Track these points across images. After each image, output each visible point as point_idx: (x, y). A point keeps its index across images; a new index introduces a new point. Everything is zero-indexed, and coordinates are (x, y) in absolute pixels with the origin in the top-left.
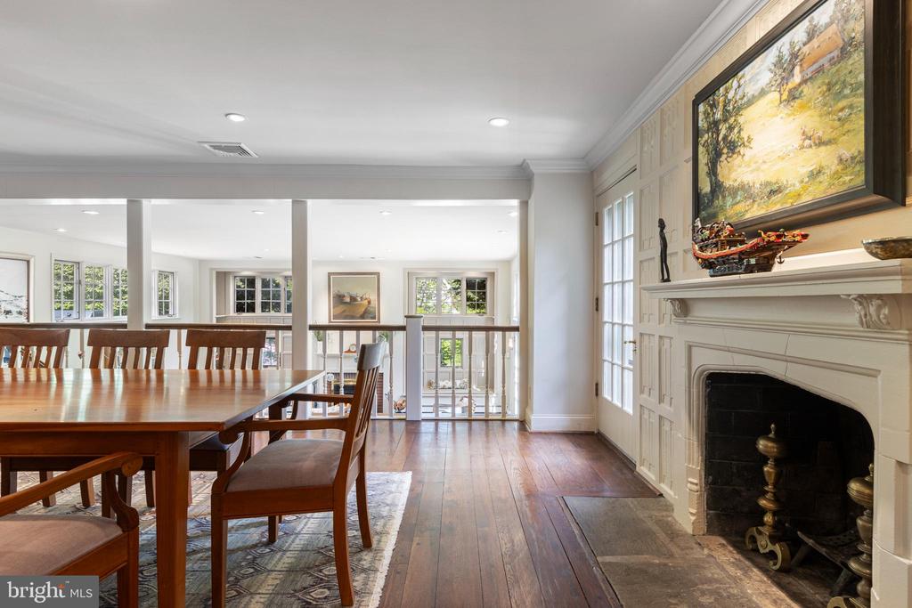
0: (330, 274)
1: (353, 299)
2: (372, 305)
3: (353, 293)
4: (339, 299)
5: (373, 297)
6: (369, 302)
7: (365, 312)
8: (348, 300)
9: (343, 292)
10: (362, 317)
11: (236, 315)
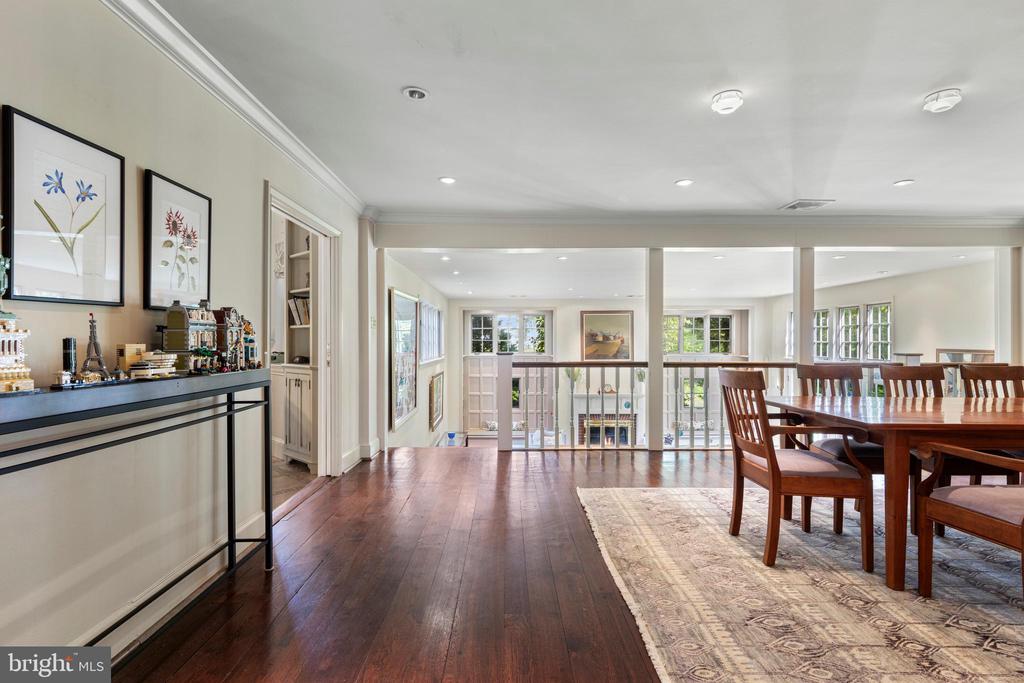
0: (582, 313)
1: (606, 338)
2: (625, 344)
3: (606, 332)
4: (591, 338)
5: (627, 336)
6: (622, 341)
7: (618, 352)
8: (600, 339)
9: (595, 330)
10: (615, 356)
11: (473, 354)
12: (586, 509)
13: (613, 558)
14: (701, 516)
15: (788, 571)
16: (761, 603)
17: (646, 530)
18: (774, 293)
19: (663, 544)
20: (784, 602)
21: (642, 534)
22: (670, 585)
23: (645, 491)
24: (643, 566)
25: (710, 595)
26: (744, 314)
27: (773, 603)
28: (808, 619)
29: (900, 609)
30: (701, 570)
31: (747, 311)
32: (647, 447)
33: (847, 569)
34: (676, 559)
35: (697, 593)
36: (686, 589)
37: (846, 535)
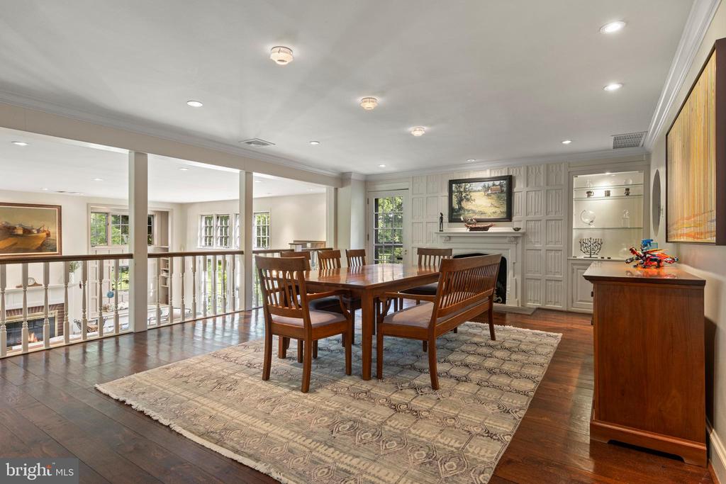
1: (27, 231)
2: (51, 237)
3: (28, 225)
4: (7, 231)
6: (48, 235)
7: (43, 245)
8: (20, 232)
9: (13, 223)
10: (39, 249)
12: (128, 402)
13: (201, 435)
14: (231, 374)
15: (318, 391)
16: (326, 419)
17: (202, 400)
18: (192, 201)
19: (228, 405)
20: (336, 412)
21: (203, 405)
22: (266, 435)
23: (168, 369)
24: (233, 430)
25: (296, 428)
26: (164, 215)
27: (331, 415)
28: (354, 416)
29: (380, 390)
30: (272, 413)
31: (167, 213)
32: (132, 330)
33: (341, 378)
34: (248, 413)
35: (288, 432)
36: (278, 432)
37: (320, 358)
